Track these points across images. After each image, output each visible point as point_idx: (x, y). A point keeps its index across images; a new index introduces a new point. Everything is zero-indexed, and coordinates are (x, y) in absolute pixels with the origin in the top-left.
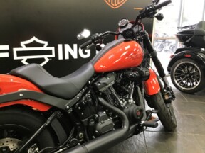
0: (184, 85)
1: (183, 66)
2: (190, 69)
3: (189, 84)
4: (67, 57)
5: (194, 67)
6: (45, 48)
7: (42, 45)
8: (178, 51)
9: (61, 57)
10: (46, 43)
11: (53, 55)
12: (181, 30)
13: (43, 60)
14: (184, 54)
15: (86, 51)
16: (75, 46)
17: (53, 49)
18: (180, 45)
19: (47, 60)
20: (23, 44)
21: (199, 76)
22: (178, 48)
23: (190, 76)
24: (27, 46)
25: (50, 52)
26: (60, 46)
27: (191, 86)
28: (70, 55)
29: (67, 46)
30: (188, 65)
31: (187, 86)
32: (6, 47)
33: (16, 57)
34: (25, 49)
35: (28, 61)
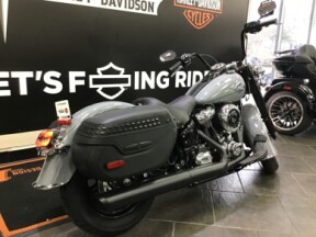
0: (282, 125)
1: (281, 102)
2: (289, 105)
3: (288, 124)
4: (143, 87)
5: (295, 102)
6: (121, 76)
7: (118, 73)
8: (275, 82)
9: (137, 87)
10: (122, 70)
11: (129, 85)
12: (278, 56)
13: (119, 89)
14: (283, 85)
15: (165, 80)
16: (153, 73)
17: (129, 76)
18: (278, 75)
19: (123, 90)
20: (99, 70)
21: (300, 113)
22: (275, 78)
23: (289, 114)
24: (104, 73)
25: (125, 81)
26: (137, 74)
27: (290, 126)
28: (147, 85)
29: (144, 74)
30: (288, 100)
31: (285, 126)
32: (83, 74)
33: (92, 86)
34: (101, 76)
35: (104, 90)
